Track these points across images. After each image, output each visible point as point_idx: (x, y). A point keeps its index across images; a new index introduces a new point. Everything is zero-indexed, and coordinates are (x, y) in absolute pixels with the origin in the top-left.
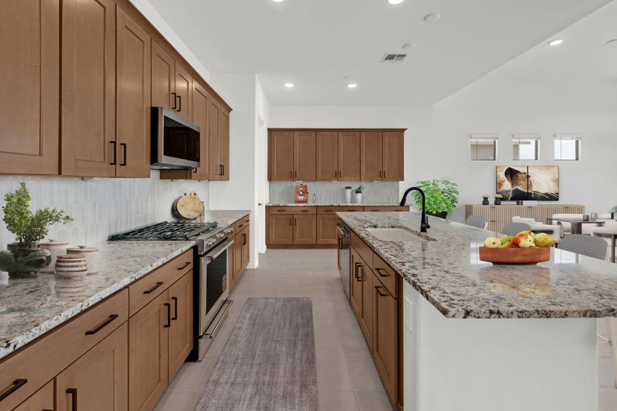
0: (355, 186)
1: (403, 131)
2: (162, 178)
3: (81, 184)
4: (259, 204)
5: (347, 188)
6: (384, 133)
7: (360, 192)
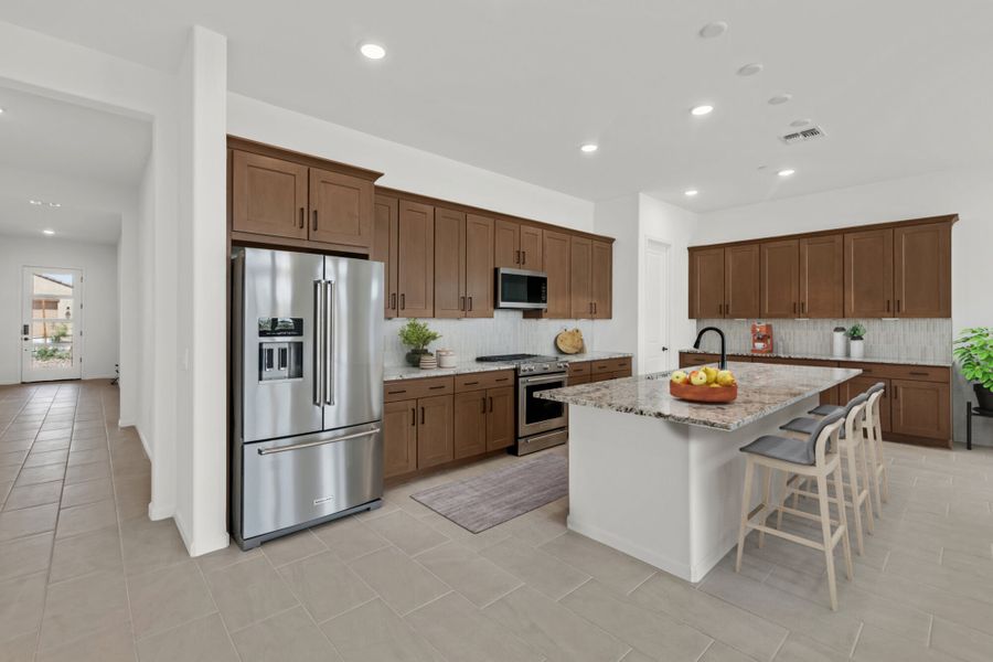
0: (848, 325)
1: (949, 220)
2: (524, 317)
3: (457, 322)
4: (664, 349)
5: (837, 330)
6: (897, 230)
7: (860, 338)
